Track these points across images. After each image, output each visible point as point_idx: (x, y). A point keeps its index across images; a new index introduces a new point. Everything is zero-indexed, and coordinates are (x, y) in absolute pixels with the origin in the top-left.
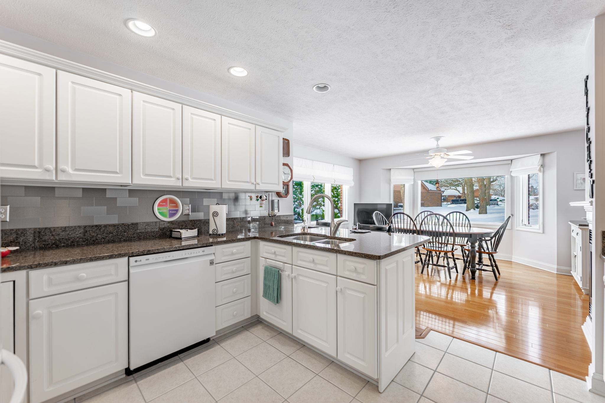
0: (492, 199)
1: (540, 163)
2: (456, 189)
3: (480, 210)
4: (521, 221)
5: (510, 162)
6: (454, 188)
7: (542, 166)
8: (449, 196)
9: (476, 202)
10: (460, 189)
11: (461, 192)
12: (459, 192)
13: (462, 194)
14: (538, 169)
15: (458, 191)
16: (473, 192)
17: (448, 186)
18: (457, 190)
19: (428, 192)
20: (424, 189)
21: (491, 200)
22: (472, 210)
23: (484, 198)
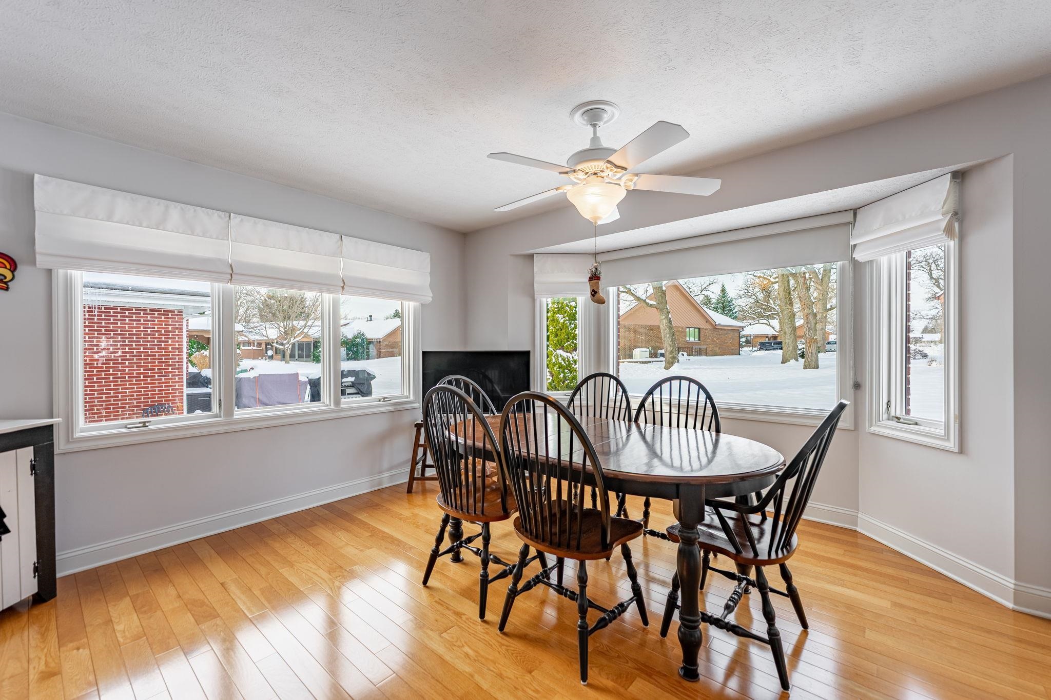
0: (830, 340)
1: (950, 206)
2: (768, 323)
3: (805, 361)
4: (885, 406)
5: (849, 217)
6: (765, 321)
7: (956, 214)
8: (756, 336)
9: (800, 347)
10: (775, 323)
11: (778, 328)
12: (773, 328)
13: (779, 332)
14: (943, 224)
15: (772, 326)
16: (794, 329)
17: (754, 319)
18: (770, 325)
19: (715, 328)
20: (707, 322)
21: (829, 343)
22: (793, 361)
23: (813, 338)
